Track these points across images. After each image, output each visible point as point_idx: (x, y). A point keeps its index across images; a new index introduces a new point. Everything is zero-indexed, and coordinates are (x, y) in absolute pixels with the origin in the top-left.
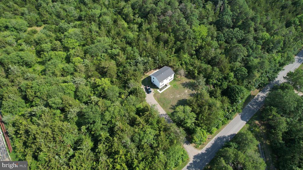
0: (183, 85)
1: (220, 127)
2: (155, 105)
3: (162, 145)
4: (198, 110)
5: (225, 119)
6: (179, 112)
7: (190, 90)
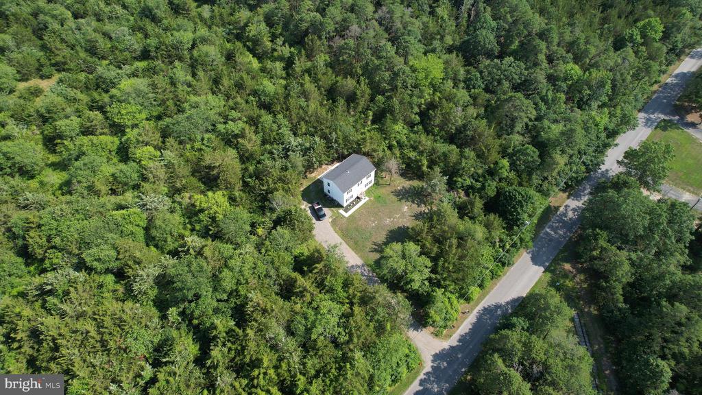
0: (397, 196)
1: (487, 284)
2: (335, 246)
3: (359, 337)
4: (436, 250)
5: (497, 266)
6: (391, 257)
7: (413, 205)
